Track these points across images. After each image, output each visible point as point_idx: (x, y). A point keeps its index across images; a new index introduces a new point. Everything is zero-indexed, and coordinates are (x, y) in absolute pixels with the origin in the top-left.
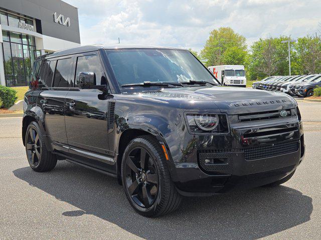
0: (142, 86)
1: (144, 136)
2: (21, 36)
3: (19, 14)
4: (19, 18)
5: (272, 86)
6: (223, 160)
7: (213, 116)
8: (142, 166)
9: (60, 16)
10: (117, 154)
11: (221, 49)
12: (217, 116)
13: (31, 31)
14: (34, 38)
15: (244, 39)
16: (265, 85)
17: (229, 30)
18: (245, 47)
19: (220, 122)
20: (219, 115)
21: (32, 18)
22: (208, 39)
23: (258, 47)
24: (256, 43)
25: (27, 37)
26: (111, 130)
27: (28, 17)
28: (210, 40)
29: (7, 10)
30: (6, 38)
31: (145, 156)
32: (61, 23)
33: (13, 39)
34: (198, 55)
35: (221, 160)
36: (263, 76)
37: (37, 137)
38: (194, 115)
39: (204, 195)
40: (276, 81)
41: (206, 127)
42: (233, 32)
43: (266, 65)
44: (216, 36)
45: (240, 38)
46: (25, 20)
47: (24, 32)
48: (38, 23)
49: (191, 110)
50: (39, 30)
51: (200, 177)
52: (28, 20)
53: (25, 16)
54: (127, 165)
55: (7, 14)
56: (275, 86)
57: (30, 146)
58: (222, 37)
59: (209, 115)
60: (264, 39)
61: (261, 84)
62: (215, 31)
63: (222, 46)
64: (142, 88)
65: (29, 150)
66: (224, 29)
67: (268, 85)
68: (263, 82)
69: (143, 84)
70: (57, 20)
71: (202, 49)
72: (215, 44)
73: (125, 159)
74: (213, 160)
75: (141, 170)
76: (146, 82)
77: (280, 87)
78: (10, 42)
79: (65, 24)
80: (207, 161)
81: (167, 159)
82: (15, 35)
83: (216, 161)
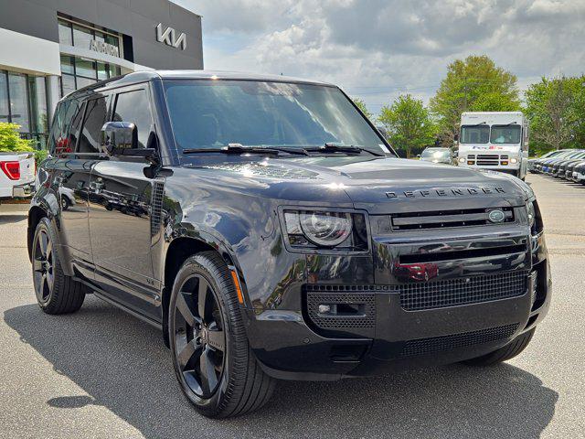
0: (224, 152)
1: (207, 252)
2: (95, 65)
3: (93, 25)
4: (93, 33)
5: (557, 167)
6: (357, 308)
7: (342, 215)
8: (201, 312)
9: (169, 29)
10: (163, 287)
11: (468, 97)
12: (348, 215)
13: (113, 56)
14: (119, 69)
15: (514, 80)
16: (547, 166)
17: (484, 61)
18: (514, 94)
19: (354, 229)
20: (353, 215)
21: (116, 33)
22: (446, 77)
23: (539, 93)
24: (536, 86)
25: (107, 67)
26: (155, 239)
27: (110, 31)
28: (449, 80)
29: (71, 18)
30: (69, 68)
31: (205, 291)
32: (169, 43)
33: (79, 70)
34: (425, 106)
35: (353, 307)
36: (546, 149)
37: (49, 249)
38: (300, 212)
39: (323, 377)
40: (568, 158)
41: (325, 239)
42: (491, 64)
43: (553, 127)
44: (459, 72)
45: (506, 76)
46: (105, 36)
47: (102, 57)
48: (128, 41)
49: (301, 203)
50: (129, 55)
51: (307, 341)
52: (110, 36)
53: (105, 29)
54: (177, 309)
55: (71, 25)
56: (563, 167)
57: (38, 264)
58: (471, 74)
59: (333, 214)
60: (550, 80)
61: (539, 164)
62: (458, 62)
63: (470, 92)
64: (225, 156)
65: (38, 271)
66: (476, 59)
67: (552, 166)
68: (543, 159)
69: (226, 148)
70: (161, 38)
71: (434, 95)
72: (457, 86)
73: (175, 298)
74: (335, 307)
75: (200, 321)
76: (232, 145)
77: (571, 169)
78: (75, 75)
79: (176, 44)
80: (323, 308)
81: (241, 300)
82: (84, 63)
83: (343, 309)
